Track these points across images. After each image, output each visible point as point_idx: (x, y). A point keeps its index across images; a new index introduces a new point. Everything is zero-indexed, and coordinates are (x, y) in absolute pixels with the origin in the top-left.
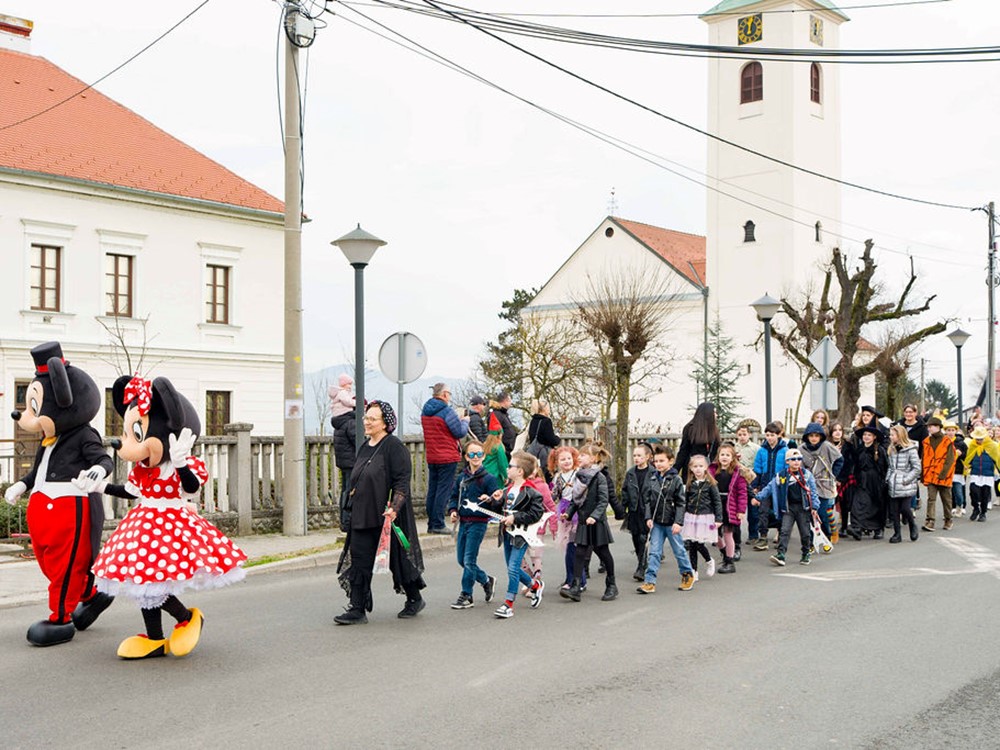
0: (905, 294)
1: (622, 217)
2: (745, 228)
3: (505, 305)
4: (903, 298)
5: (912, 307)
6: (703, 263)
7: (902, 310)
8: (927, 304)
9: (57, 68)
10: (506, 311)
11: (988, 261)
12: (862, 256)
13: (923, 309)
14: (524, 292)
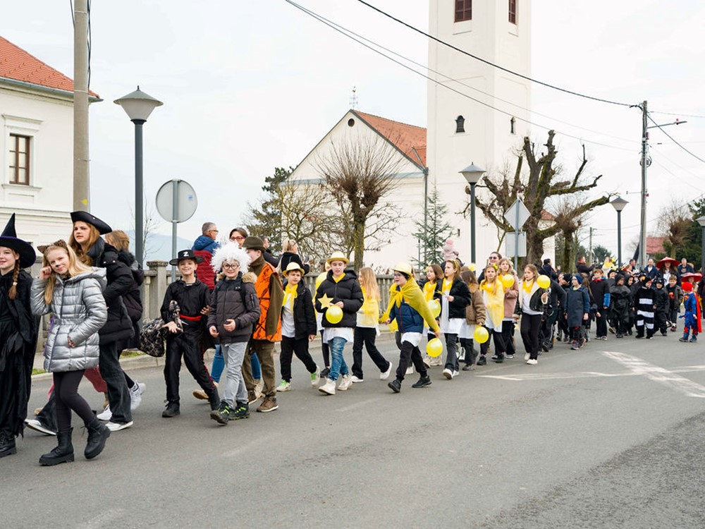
0: (579, 174)
1: (361, 111)
2: (457, 121)
3: (267, 180)
4: (577, 177)
5: (583, 184)
6: (424, 149)
7: (576, 186)
8: (595, 182)
10: (268, 185)
11: (642, 147)
12: (546, 143)
13: (592, 186)
14: (282, 169)
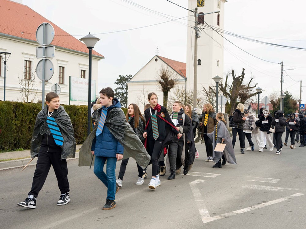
0: (250, 82)
1: (160, 56)
2: (198, 61)
6: (185, 71)
7: (249, 87)
8: (255, 85)
9: (31, 9)
10: (117, 82)
11: (281, 76)
12: (242, 72)
14: (123, 76)
